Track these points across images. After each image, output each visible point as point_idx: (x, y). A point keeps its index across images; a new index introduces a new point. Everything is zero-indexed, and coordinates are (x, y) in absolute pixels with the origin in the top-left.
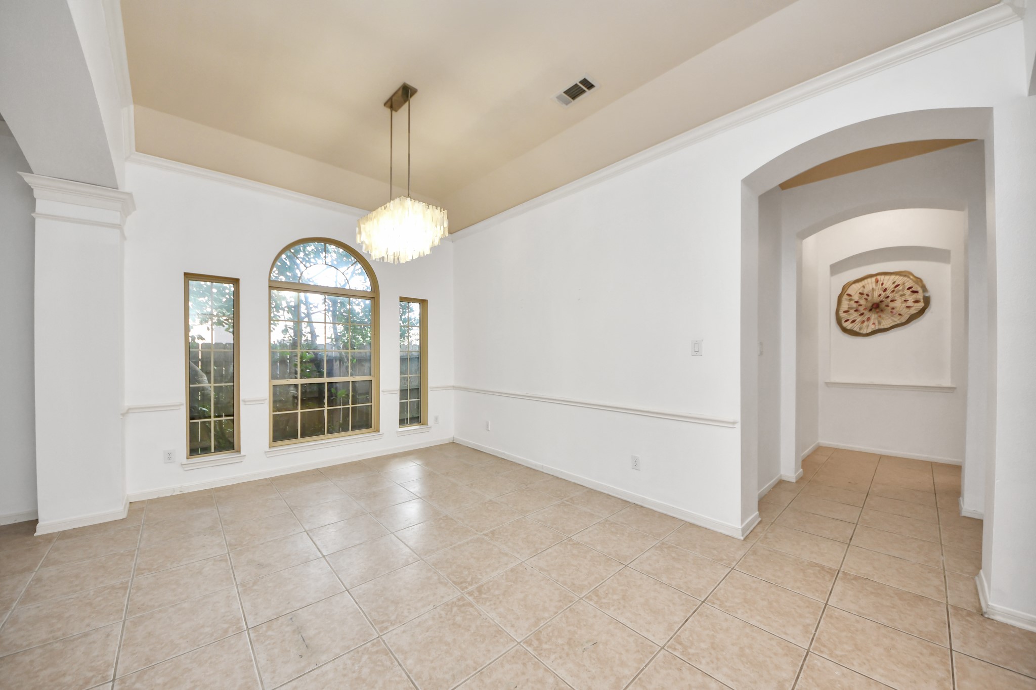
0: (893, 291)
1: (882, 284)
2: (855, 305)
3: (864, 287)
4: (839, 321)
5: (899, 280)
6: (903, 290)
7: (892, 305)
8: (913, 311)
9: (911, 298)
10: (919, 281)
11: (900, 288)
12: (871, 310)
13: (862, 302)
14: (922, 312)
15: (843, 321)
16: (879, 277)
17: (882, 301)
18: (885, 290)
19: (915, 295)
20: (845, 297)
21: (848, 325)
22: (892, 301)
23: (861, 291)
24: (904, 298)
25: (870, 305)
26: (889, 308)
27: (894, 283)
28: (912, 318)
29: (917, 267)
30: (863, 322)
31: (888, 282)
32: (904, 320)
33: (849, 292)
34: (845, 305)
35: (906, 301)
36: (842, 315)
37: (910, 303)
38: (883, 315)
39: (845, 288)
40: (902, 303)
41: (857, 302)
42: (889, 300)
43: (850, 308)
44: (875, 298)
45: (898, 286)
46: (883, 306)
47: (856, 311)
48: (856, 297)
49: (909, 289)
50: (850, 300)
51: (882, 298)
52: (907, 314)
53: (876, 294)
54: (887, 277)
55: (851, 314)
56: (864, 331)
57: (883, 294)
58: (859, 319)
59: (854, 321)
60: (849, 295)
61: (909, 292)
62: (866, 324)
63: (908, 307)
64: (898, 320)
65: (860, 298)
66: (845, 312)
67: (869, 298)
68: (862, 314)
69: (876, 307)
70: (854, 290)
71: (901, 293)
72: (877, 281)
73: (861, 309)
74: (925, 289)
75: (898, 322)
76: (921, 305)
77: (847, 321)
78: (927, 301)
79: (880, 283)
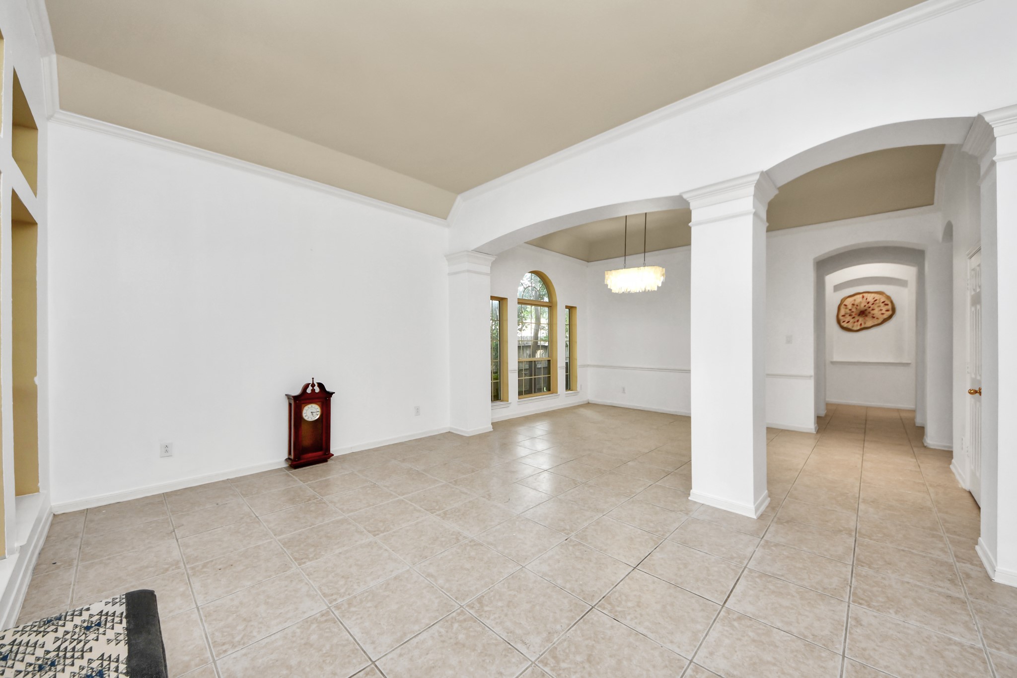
0: (873, 304)
1: (867, 299)
2: (849, 312)
3: (855, 300)
4: (839, 322)
5: (877, 297)
6: (879, 303)
7: (873, 312)
8: (885, 316)
9: (884, 308)
10: (888, 298)
11: (877, 302)
12: (859, 315)
13: (854, 310)
14: (890, 317)
15: (842, 322)
16: (864, 294)
17: (866, 310)
18: (868, 303)
19: (886, 307)
20: (843, 306)
21: (845, 325)
22: (873, 310)
23: (852, 303)
24: (880, 308)
25: (858, 312)
26: (870, 314)
27: (874, 298)
28: (885, 320)
29: (889, 289)
30: (855, 322)
31: (870, 298)
32: (880, 321)
33: (845, 303)
34: (842, 312)
35: (881, 310)
36: (841, 318)
37: (883, 311)
38: (867, 318)
39: (843, 301)
40: (878, 311)
41: (850, 310)
42: (871, 309)
43: (846, 314)
44: (862, 307)
45: (876, 300)
46: (867, 312)
47: (850, 315)
48: (850, 307)
49: (883, 302)
50: (846, 308)
51: (866, 308)
52: (882, 318)
53: (862, 305)
54: (869, 295)
55: (847, 317)
56: (855, 328)
57: (867, 305)
58: (852, 321)
59: (848, 322)
60: (846, 305)
61: (882, 305)
62: (856, 324)
63: (883, 314)
64: (876, 322)
65: (852, 307)
66: (843, 316)
67: (858, 308)
68: (854, 318)
69: (863, 313)
70: (849, 302)
71: (877, 305)
72: (863, 297)
73: (853, 314)
74: (892, 302)
75: (876, 323)
76: (890, 313)
77: (844, 322)
78: (894, 310)
79: (865, 298)
